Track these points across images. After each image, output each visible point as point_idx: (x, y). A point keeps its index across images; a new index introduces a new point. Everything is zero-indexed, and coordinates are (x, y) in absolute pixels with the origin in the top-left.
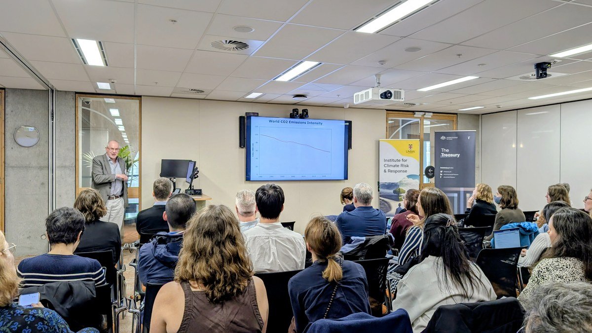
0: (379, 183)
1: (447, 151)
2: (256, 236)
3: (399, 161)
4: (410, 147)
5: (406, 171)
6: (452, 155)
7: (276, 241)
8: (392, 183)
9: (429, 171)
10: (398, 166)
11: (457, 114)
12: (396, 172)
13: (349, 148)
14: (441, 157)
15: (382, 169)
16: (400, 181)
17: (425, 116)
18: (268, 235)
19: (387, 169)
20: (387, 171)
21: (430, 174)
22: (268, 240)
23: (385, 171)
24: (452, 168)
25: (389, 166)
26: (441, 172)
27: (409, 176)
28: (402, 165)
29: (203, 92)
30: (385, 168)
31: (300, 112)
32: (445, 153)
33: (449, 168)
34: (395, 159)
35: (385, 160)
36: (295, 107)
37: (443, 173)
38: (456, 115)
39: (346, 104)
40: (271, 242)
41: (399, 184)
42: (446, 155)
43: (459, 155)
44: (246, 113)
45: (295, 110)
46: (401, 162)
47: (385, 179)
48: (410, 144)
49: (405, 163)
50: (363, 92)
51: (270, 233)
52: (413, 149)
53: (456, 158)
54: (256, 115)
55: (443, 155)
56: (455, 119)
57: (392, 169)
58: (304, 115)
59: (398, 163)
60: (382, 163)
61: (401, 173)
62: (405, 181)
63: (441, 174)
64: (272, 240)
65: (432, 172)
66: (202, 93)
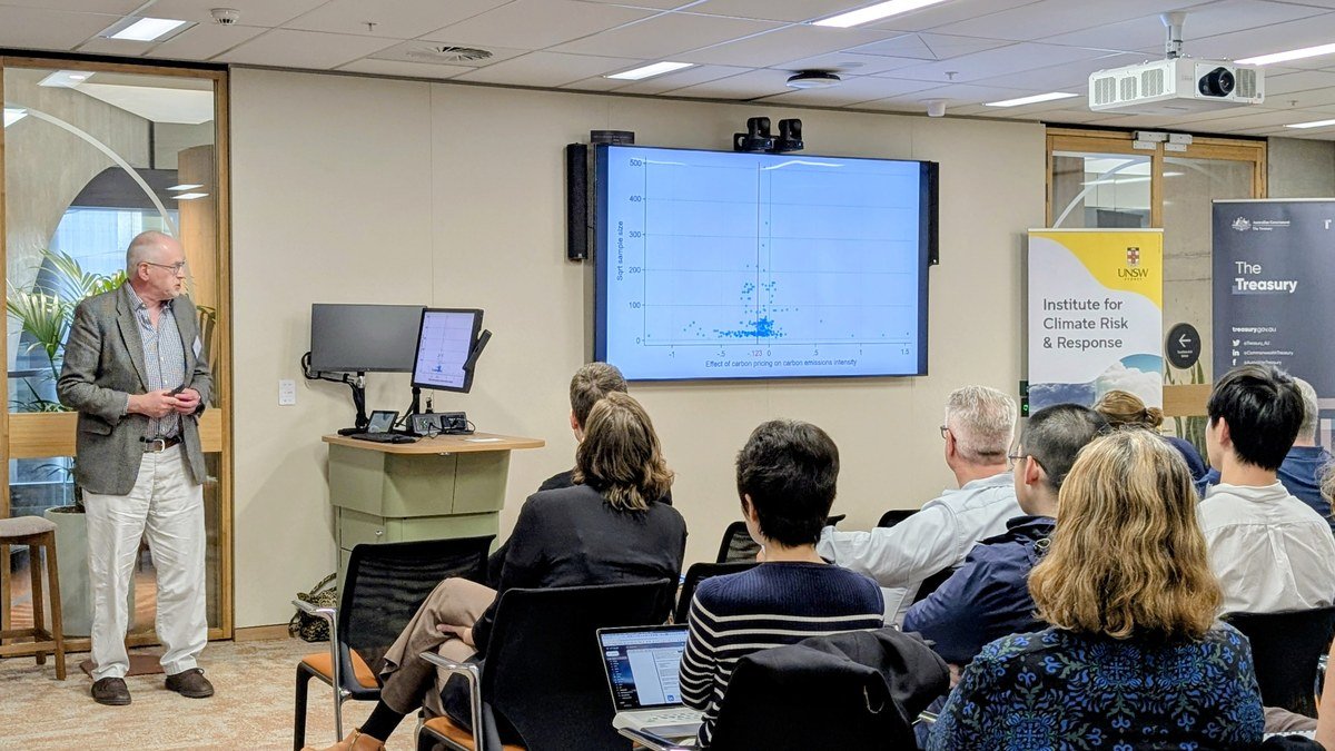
0: (1024, 385)
1: (1256, 269)
2: (1234, 523)
3: (1096, 305)
4: (1133, 258)
5: (1118, 343)
6: (1271, 286)
7: (1284, 536)
8: (1073, 386)
9: (1181, 341)
10: (1091, 325)
11: (1265, 139)
12: (1084, 345)
13: (930, 262)
14: (1234, 292)
15: (1037, 334)
16: (1099, 380)
17: (1168, 147)
18: (1263, 520)
19: (1054, 335)
20: (1054, 342)
21: (1184, 354)
22: (1265, 535)
23: (1047, 344)
24: (1271, 330)
25: (1059, 324)
26: (1236, 343)
27: (1129, 361)
28: (1105, 323)
29: (487, 54)
30: (1048, 333)
31: (775, 131)
32: (1250, 277)
33: (1261, 330)
34: (1082, 300)
35: (1047, 305)
36: (758, 112)
37: (1241, 348)
38: (1262, 144)
39: (937, 102)
40: (1272, 539)
41: (1094, 388)
42: (1253, 286)
43: (1293, 286)
44: (593, 133)
45: (758, 124)
46: (1103, 312)
47: (1049, 370)
48: (1133, 246)
49: (1115, 315)
50: (1136, 72)
51: (1267, 513)
52: (1140, 265)
53: (1286, 294)
54: (627, 139)
55: (1242, 285)
56: (1260, 159)
57: (1071, 334)
58: (788, 140)
59: (1090, 315)
60: (1037, 314)
61: (1102, 350)
62: (1115, 378)
63: (1236, 353)
64: (1276, 533)
65: (1188, 346)
66: (485, 60)
